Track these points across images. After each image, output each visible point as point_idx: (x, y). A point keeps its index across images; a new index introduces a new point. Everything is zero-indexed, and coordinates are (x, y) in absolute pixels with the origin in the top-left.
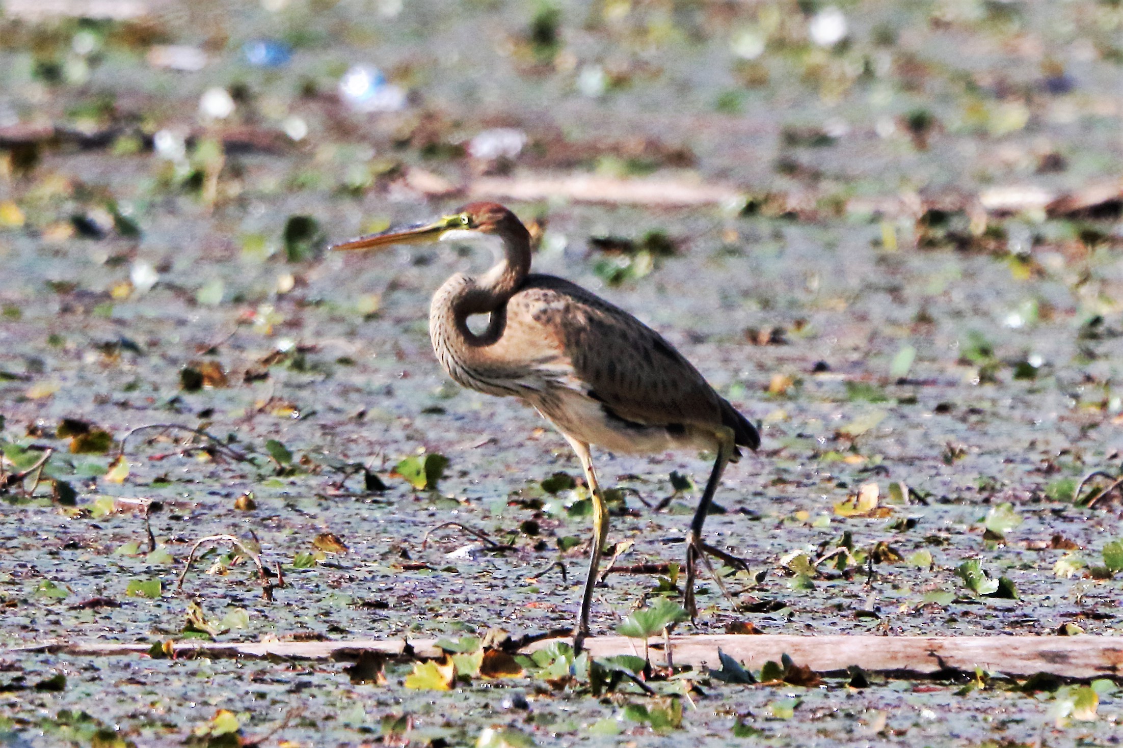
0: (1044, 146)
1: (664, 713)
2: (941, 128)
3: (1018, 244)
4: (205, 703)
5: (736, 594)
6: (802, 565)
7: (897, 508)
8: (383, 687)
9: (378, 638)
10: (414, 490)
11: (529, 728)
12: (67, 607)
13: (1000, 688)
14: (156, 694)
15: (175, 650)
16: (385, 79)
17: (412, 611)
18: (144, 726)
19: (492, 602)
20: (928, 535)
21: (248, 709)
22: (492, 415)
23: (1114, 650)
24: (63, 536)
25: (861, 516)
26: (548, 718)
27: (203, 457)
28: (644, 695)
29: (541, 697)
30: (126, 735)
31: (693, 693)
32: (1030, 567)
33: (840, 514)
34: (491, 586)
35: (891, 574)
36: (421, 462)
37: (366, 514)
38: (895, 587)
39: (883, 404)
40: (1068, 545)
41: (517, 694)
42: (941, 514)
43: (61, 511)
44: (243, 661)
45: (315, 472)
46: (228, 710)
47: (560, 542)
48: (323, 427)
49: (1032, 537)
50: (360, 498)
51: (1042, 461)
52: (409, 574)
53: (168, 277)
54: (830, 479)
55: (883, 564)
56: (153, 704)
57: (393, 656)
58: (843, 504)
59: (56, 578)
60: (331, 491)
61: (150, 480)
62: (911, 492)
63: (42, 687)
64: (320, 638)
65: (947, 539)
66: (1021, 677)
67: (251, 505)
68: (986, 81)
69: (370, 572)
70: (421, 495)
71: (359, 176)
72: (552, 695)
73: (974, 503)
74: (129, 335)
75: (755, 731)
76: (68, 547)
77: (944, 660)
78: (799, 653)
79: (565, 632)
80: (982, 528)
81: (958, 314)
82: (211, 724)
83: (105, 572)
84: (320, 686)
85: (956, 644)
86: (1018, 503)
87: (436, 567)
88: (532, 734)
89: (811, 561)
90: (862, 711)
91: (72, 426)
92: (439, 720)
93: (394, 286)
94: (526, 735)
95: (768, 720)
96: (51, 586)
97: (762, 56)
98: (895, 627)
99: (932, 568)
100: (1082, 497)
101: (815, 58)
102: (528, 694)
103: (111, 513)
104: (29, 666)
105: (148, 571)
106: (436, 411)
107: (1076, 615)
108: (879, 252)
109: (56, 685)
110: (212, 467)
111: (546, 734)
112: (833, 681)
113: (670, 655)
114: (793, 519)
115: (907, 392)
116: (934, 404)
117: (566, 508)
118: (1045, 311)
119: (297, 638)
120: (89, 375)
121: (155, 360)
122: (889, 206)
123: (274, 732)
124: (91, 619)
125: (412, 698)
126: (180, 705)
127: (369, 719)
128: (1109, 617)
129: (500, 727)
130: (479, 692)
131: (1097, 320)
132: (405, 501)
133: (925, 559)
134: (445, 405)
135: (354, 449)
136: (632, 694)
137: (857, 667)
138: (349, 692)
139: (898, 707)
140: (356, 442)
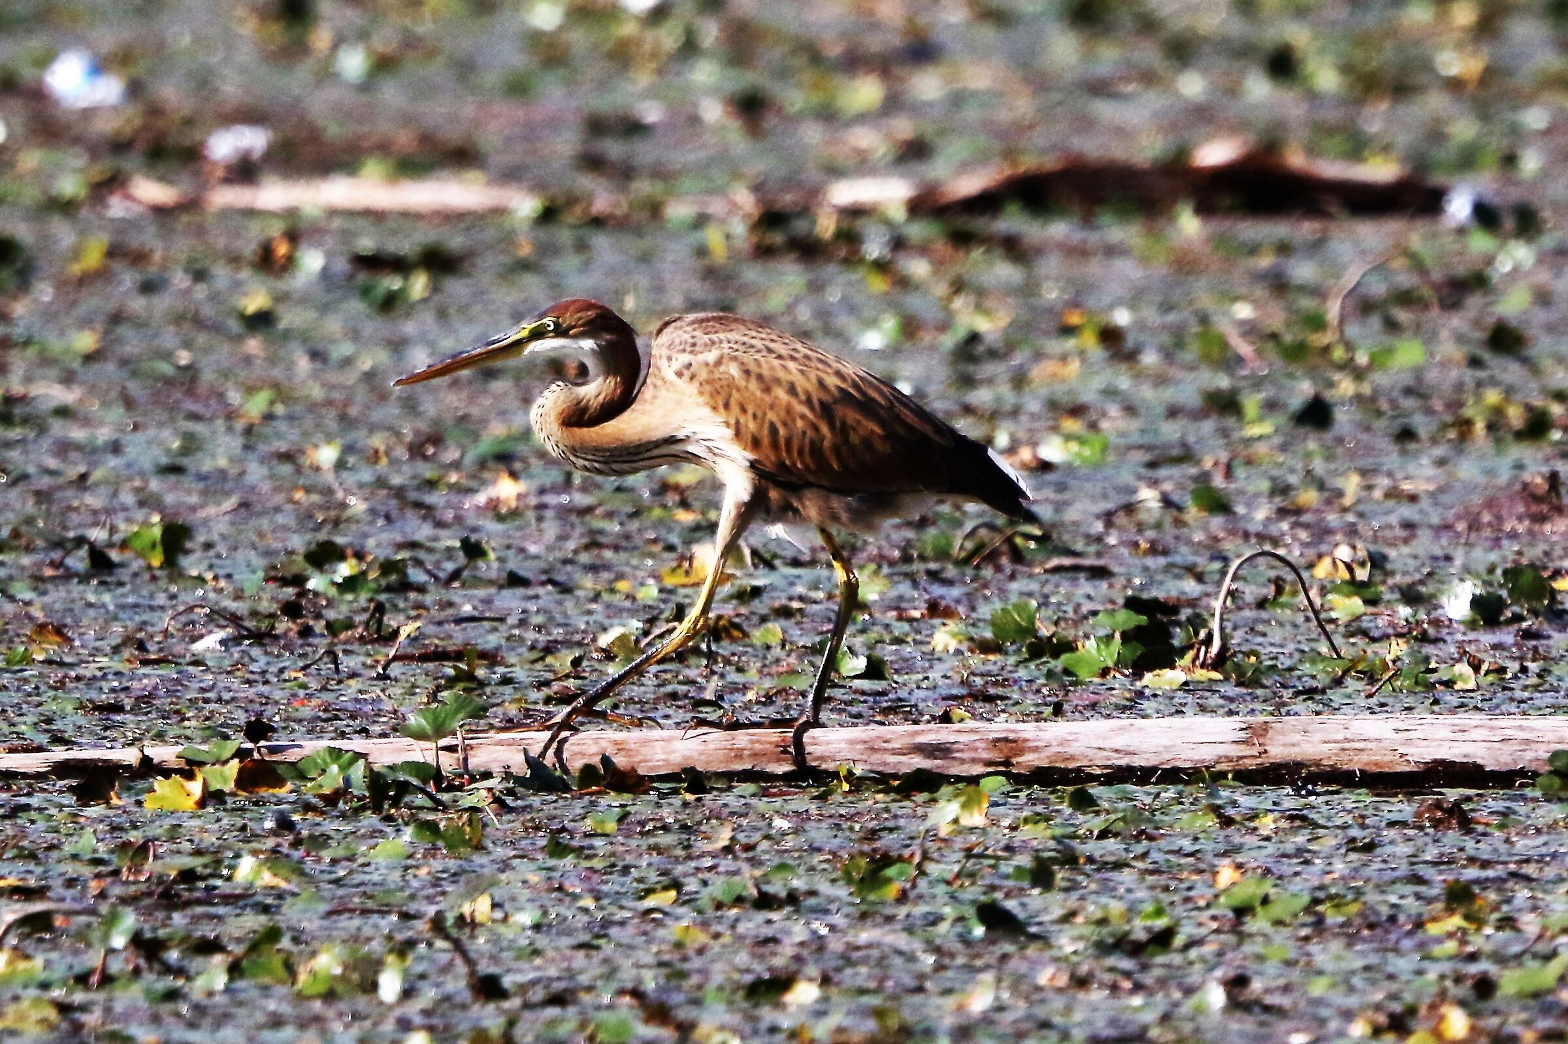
0: (904, 128)
1: (460, 830)
2: (779, 111)
3: (874, 248)
5: (547, 683)
6: (625, 645)
7: (738, 573)
8: (118, 808)
9: (110, 747)
10: (149, 567)
13: (868, 789)
16: (100, 67)
17: (155, 714)
19: (251, 701)
20: (777, 604)
22: (243, 473)
23: (1006, 740)
25: (694, 584)
26: (320, 841)
28: (436, 810)
29: (310, 815)
31: (495, 806)
32: (903, 641)
33: (670, 582)
34: (249, 682)
35: (734, 654)
36: (157, 532)
37: (92, 598)
38: (740, 670)
40: (948, 613)
41: (281, 812)
42: (791, 578)
45: (29, 549)
47: (330, 626)
48: (38, 493)
49: (904, 605)
50: (84, 579)
52: (147, 670)
54: (654, 541)
55: (725, 643)
57: (127, 767)
58: (673, 570)
60: (49, 572)
62: (755, 553)
64: (40, 749)
65: (800, 610)
66: (895, 776)
68: (834, 50)
69: (100, 669)
70: (158, 573)
71: (69, 186)
72: (323, 813)
75: (572, 850)
78: (623, 753)
84: (40, 810)
85: (813, 738)
86: (886, 564)
87: (179, 659)
88: (301, 861)
89: (637, 641)
90: (701, 821)
92: (187, 846)
93: (117, 318)
94: (293, 864)
95: (586, 835)
97: (561, 29)
99: (783, 646)
100: (963, 554)
101: (629, 29)
102: (295, 811)
106: (174, 469)
107: (962, 697)
108: (706, 262)
111: (319, 860)
112: (665, 787)
113: (465, 760)
114: (612, 591)
117: (334, 584)
118: (910, 328)
119: (12, 749)
122: (716, 207)
125: (152, 822)
127: (102, 847)
128: (1002, 698)
129: (262, 852)
130: (233, 810)
131: (974, 338)
132: (138, 581)
133: (774, 635)
134: (185, 461)
135: (75, 518)
136: (421, 808)
137: (693, 769)
138: (76, 815)
139: (745, 815)
140: (76, 509)
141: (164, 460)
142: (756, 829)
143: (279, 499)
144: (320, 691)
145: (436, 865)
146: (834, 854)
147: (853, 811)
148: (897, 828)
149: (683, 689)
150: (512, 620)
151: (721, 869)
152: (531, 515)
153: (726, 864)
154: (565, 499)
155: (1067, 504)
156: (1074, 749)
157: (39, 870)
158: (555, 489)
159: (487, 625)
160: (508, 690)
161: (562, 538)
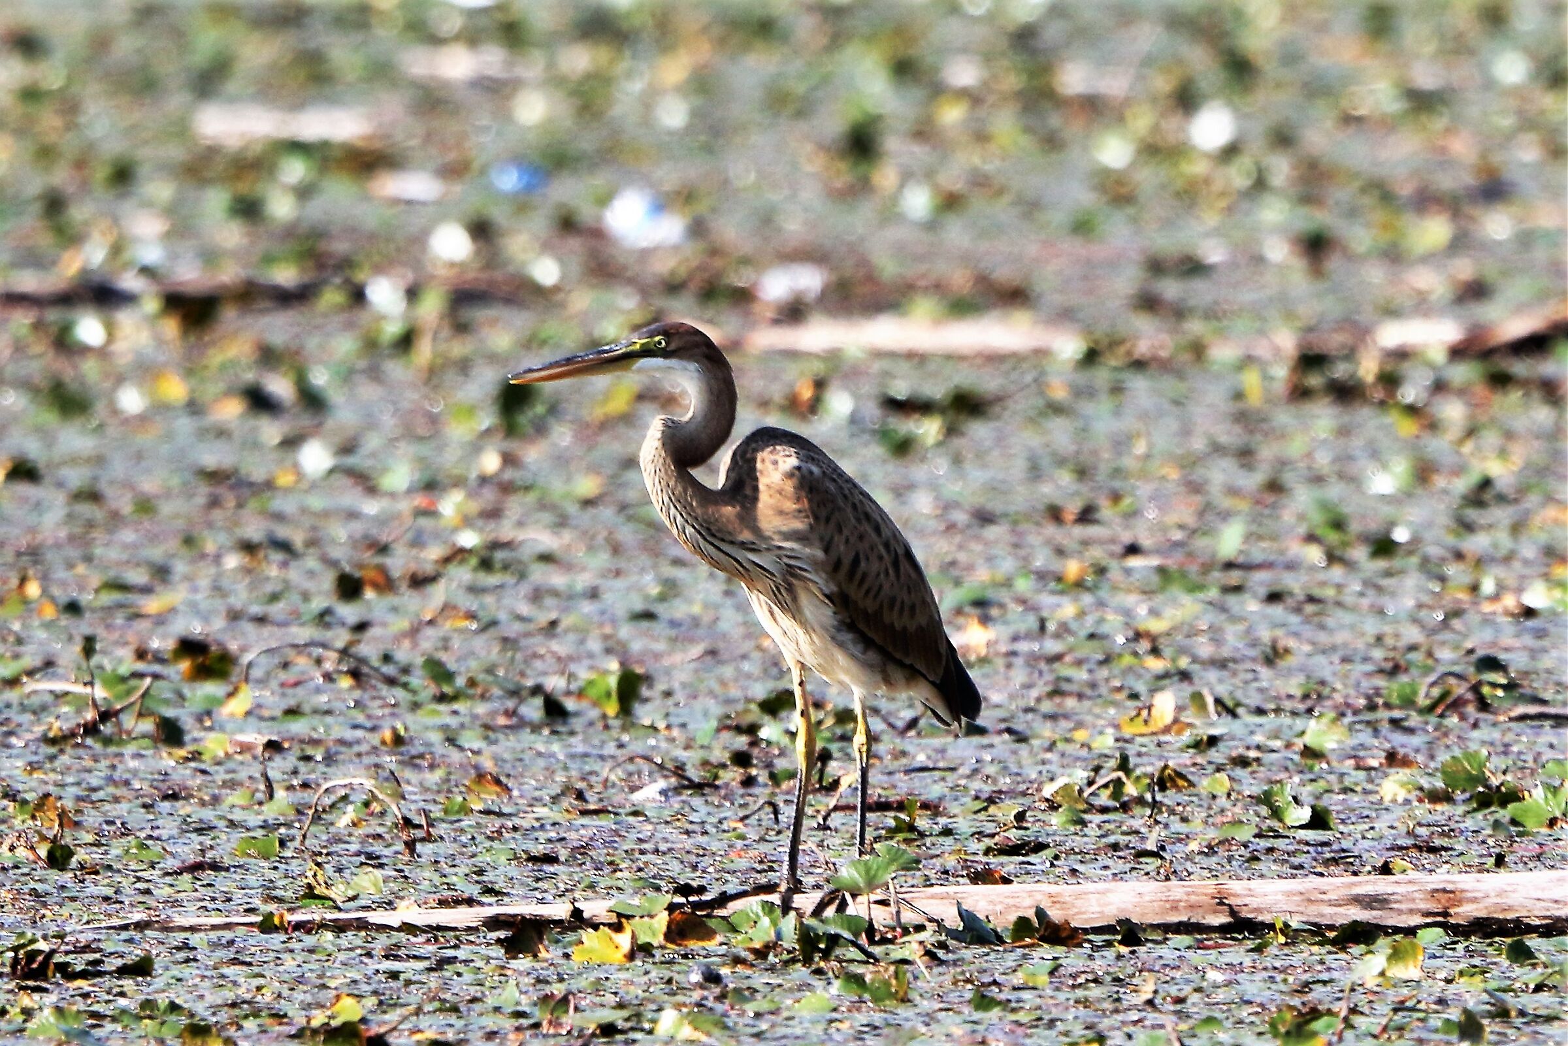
0: (1465, 269)
1: (887, 984)
2: (1345, 251)
3: (1410, 393)
4: (324, 986)
5: (989, 834)
6: (1069, 796)
7: (1198, 721)
8: (546, 961)
9: (541, 901)
10: (604, 717)
11: (720, 1008)
12: (160, 873)
13: (1304, 941)
14: (263, 976)
15: (289, 922)
16: (662, 204)
17: (589, 865)
18: (246, 1017)
19: (688, 852)
20: (1234, 754)
21: (375, 993)
22: (717, 619)
23: (1444, 891)
24: (161, 785)
25: (1154, 734)
26: (744, 994)
27: (346, 683)
28: (867, 963)
29: (739, 968)
30: (224, 1027)
31: (926, 958)
32: (1352, 791)
33: (1127, 732)
34: (687, 833)
35: (1178, 804)
36: (613, 682)
37: (541, 748)
38: (1184, 820)
39: (1201, 595)
40: (1406, 762)
41: (708, 966)
42: (1253, 728)
43: (164, 755)
44: (373, 934)
45: (483, 697)
46: (348, 995)
47: (774, 775)
48: (505, 640)
49: (1362, 753)
50: (535, 728)
51: (1386, 659)
52: (585, 820)
53: (351, 461)
54: (1119, 689)
55: (1171, 792)
56: (259, 988)
57: (559, 923)
58: (1132, 719)
59: (150, 837)
60: (502, 721)
61: (278, 713)
62: (1218, 701)
63: (124, 971)
64: (470, 902)
65: (1257, 760)
66: (1331, 927)
67: (398, 740)
68: (1406, 190)
69: (538, 819)
70: (611, 722)
71: (613, 328)
72: (752, 965)
73: (1294, 714)
74: (283, 532)
75: (999, 1003)
76: (166, 797)
77: (1236, 909)
78: (1058, 906)
79: (770, 888)
80: (1299, 744)
81: (1318, 480)
82: (329, 1013)
83: (211, 828)
84: (466, 962)
85: (1250, 890)
86: (1349, 712)
87: (620, 810)
88: (725, 1015)
89: (1081, 791)
90: (1134, 974)
91: (189, 647)
92: (611, 999)
94: (717, 1017)
95: (1015, 989)
96: (142, 846)
97: (1133, 165)
98: (1179, 868)
99: (1229, 795)
100: (1428, 702)
101: (1198, 168)
102: (724, 964)
103: (227, 754)
104: (109, 947)
105: (265, 826)
106: (646, 616)
107: (1407, 848)
108: (1240, 405)
109: (141, 969)
110: (357, 694)
111: (742, 1014)
112: (1098, 939)
113: (898, 913)
114: (1068, 740)
115: (1234, 577)
116: (1263, 591)
117: (788, 732)
118: (1424, 473)
119: (443, 903)
120: (225, 583)
121: (311, 562)
122: (1262, 350)
123: (405, 1018)
124: (188, 887)
125: (580, 974)
126: (292, 989)
127: (524, 999)
128: (1446, 849)
129: (685, 1005)
130: (662, 963)
131: (1486, 483)
132: (591, 730)
133: (1222, 785)
134: (660, 609)
135: (538, 664)
136: (852, 961)
137: (1128, 921)
138: (503, 968)
139: (1177, 968)
140: (541, 657)
141: (639, 606)
142: (1188, 981)
143: (748, 646)
144: (758, 842)
145: (862, 1018)
146: (1262, 1005)
147: (1287, 963)
148: (1331, 981)
149: (1123, 840)
150: (964, 770)
151: (1147, 1023)
152: (1000, 663)
153: (1151, 1017)
154: (1035, 646)
155: (1545, 650)
156: (1514, 899)
157: (459, 1024)
158: (1028, 636)
159: (937, 774)
160: (949, 841)
161: (1028, 686)
